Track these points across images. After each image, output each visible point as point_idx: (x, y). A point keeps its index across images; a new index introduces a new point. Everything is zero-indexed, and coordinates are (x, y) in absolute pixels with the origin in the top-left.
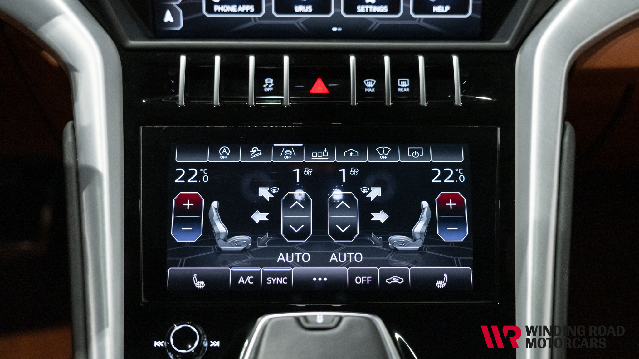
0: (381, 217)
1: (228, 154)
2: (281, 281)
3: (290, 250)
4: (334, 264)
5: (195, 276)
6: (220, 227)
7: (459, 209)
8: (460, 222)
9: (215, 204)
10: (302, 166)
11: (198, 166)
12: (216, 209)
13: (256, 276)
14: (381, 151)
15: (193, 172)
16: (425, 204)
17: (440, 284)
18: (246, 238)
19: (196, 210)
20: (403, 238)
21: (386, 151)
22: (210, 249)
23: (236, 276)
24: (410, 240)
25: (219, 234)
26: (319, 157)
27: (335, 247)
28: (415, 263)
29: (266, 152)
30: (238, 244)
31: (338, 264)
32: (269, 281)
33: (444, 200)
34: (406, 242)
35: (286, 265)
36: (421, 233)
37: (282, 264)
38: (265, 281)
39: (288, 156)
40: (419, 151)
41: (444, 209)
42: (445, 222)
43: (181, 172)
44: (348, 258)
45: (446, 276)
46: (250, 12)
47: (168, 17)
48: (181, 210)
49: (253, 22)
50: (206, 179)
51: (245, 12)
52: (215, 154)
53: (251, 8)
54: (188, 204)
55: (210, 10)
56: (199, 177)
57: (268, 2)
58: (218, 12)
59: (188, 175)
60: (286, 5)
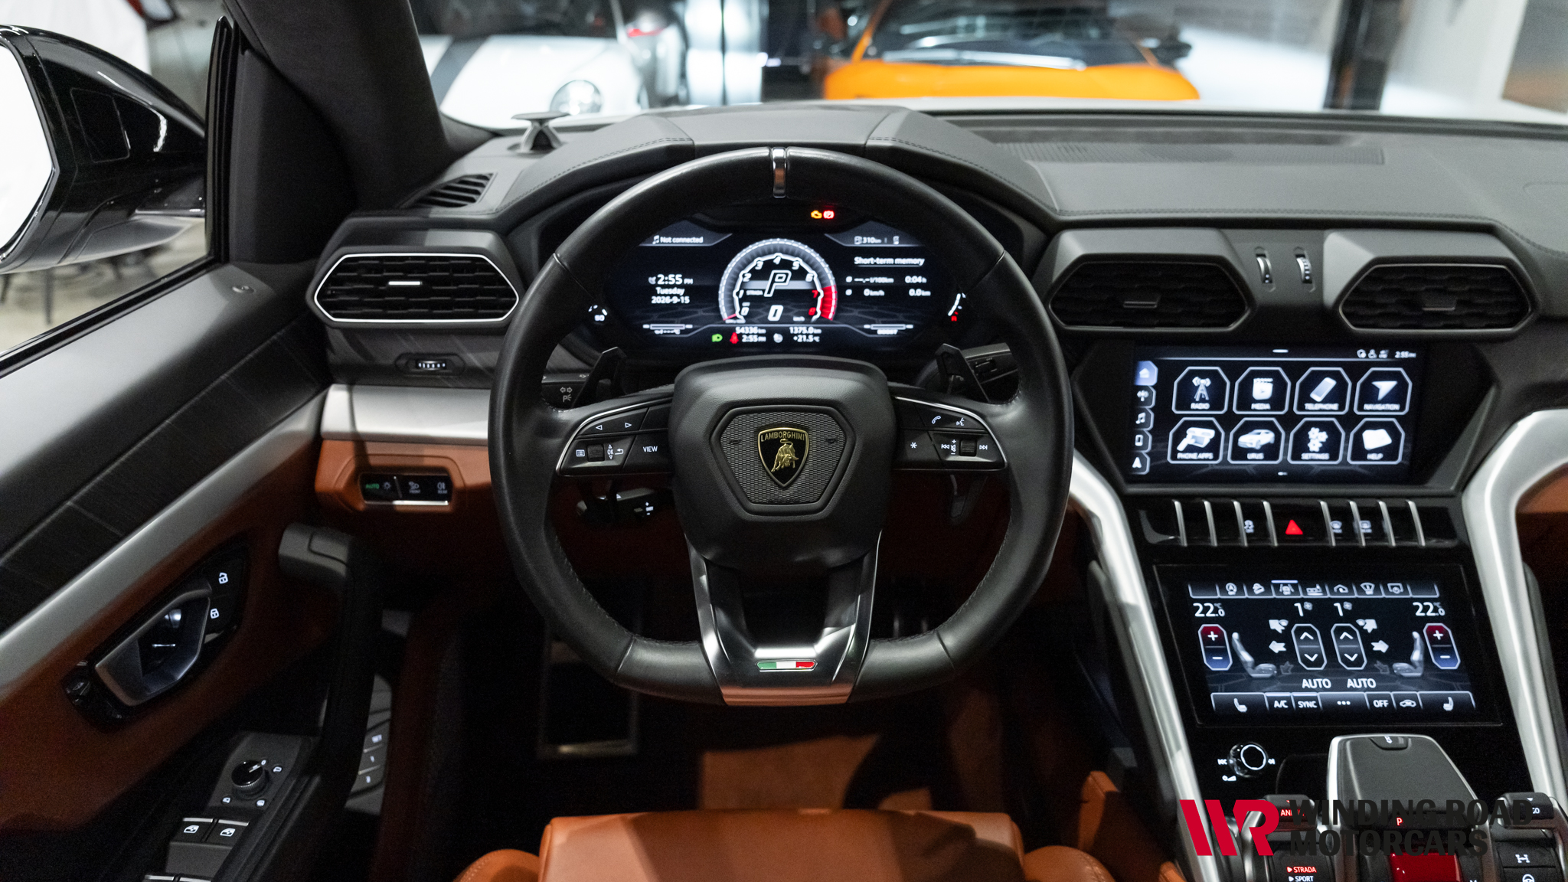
0: (1381, 646)
1: (1235, 590)
2: (1311, 705)
3: (1312, 676)
4: (1352, 689)
5: (1236, 701)
6: (1246, 657)
7: (1446, 639)
8: (1450, 651)
9: (1235, 636)
10: (1302, 601)
11: (1212, 601)
12: (1238, 640)
13: (1288, 699)
14: (1365, 586)
15: (1209, 608)
16: (1416, 635)
17: (1448, 707)
18: (1269, 666)
19: (1220, 640)
20: (1405, 665)
21: (1370, 587)
22: (1241, 677)
23: (1272, 700)
24: (1411, 668)
25: (1246, 662)
26: (1315, 592)
27: (1351, 674)
28: (1422, 689)
29: (1267, 586)
30: (1266, 671)
31: (1356, 690)
32: (1302, 704)
33: (1431, 630)
34: (1408, 669)
35: (1311, 690)
36: (1419, 662)
37: (1307, 690)
38: (1297, 705)
39: (1287, 591)
40: (1398, 587)
41: (1433, 640)
42: (1438, 652)
43: (1198, 608)
44: (1363, 684)
45: (1450, 699)
46: (1208, 460)
47: (1137, 464)
48: (1207, 641)
49: (1210, 468)
50: (1222, 613)
51: (1205, 460)
52: (1224, 591)
53: (1210, 455)
54: (1213, 636)
55: (1174, 457)
56: (1216, 611)
57: (1226, 451)
58: (1181, 460)
59: (1206, 610)
60: (1240, 453)
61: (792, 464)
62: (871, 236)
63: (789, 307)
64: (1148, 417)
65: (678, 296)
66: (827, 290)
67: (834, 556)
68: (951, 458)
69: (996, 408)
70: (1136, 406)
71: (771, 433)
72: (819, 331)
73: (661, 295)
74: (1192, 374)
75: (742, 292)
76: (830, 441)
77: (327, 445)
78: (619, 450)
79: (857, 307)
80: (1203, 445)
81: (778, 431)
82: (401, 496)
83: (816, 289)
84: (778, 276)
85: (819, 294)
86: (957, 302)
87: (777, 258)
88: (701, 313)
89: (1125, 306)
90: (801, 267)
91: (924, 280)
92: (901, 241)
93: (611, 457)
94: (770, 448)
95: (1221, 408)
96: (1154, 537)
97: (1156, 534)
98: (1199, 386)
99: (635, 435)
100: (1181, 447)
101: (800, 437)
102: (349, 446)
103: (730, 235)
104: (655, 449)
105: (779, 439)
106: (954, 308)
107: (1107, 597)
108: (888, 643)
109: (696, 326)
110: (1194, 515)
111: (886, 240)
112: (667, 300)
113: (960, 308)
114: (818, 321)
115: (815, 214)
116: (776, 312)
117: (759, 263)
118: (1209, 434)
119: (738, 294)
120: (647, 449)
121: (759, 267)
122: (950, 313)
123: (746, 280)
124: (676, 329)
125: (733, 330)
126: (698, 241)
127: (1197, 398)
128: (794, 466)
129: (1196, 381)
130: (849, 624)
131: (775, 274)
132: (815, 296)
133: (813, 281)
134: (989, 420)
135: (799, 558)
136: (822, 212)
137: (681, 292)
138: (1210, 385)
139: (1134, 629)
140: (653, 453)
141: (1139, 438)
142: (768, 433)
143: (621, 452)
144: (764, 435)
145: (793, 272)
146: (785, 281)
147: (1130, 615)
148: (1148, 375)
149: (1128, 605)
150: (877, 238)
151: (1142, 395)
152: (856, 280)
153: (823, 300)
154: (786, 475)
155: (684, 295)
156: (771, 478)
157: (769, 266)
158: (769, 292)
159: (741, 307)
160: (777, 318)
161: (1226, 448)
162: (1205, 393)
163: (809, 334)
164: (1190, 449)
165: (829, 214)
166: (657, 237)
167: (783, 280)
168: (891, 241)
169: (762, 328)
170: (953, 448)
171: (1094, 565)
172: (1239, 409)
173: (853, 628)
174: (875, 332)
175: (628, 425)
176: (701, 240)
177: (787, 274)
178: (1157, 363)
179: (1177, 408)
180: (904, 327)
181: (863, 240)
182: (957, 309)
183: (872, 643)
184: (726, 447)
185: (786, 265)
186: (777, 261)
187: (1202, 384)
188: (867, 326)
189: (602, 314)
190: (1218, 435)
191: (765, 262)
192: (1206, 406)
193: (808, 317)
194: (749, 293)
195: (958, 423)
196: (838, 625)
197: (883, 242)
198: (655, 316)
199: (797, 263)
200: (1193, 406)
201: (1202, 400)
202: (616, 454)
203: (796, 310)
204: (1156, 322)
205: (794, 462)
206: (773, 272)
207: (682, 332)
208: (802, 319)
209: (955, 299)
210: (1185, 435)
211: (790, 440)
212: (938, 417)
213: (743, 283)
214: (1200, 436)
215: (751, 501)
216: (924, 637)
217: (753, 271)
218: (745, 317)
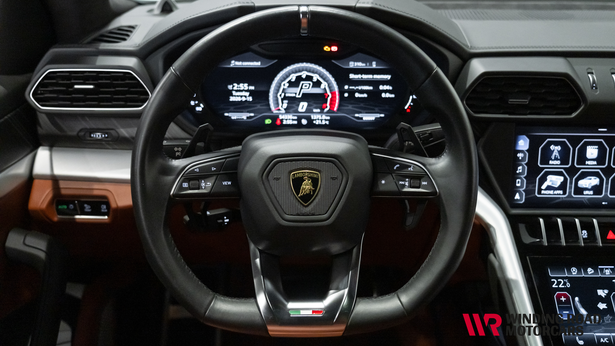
1: (576, 272)
6: (583, 312)
9: (577, 299)
11: (563, 278)
12: (578, 302)
13: (609, 338)
15: (561, 282)
19: (568, 302)
23: (599, 338)
25: (583, 314)
29: (595, 270)
39: (608, 272)
43: (554, 282)
46: (560, 194)
47: (517, 197)
48: (560, 302)
49: (561, 200)
50: (568, 285)
51: (558, 194)
52: (569, 272)
53: (561, 192)
54: (563, 299)
55: (539, 193)
56: (565, 284)
57: (570, 189)
58: (543, 194)
59: (559, 283)
60: (579, 191)
61: (310, 192)
62: (359, 62)
63: (311, 103)
64: (523, 169)
65: (246, 97)
66: (333, 94)
67: (336, 248)
68: (406, 190)
69: (432, 160)
70: (516, 162)
71: (299, 173)
72: (328, 118)
73: (235, 96)
74: (550, 143)
75: (283, 95)
76: (333, 179)
77: (36, 182)
78: (208, 183)
79: (351, 104)
80: (556, 186)
81: (303, 173)
82: (79, 213)
83: (326, 93)
84: (304, 85)
85: (328, 96)
86: (410, 101)
87: (304, 74)
88: (259, 106)
89: (509, 103)
90: (318, 80)
91: (391, 88)
92: (377, 65)
93: (203, 187)
94: (298, 182)
95: (568, 164)
96: (528, 239)
97: (529, 237)
98: (554, 150)
99: (218, 174)
100: (544, 187)
101: (315, 176)
102: (49, 183)
103: (276, 61)
104: (230, 183)
105: (303, 177)
106: (408, 104)
107: (499, 275)
108: (367, 300)
109: (256, 115)
110: (552, 227)
111: (368, 64)
112: (239, 99)
113: (412, 104)
114: (328, 112)
115: (327, 48)
116: (303, 106)
117: (293, 77)
118: (560, 179)
119: (280, 95)
120: (225, 183)
121: (293, 80)
122: (406, 107)
123: (286, 87)
124: (244, 116)
125: (278, 117)
126: (257, 64)
127: (553, 158)
128: (312, 193)
129: (552, 147)
130: (345, 288)
131: (303, 84)
132: (326, 97)
133: (325, 88)
134: (428, 167)
135: (315, 249)
136: (330, 47)
137: (247, 94)
138: (560, 150)
139: (515, 294)
140: (228, 185)
141: (519, 182)
142: (296, 173)
143: (209, 184)
144: (294, 174)
145: (313, 82)
146: (309, 88)
147: (513, 286)
148: (523, 144)
149: (513, 280)
150: (363, 62)
151: (520, 155)
152: (351, 87)
153: (331, 99)
154: (307, 198)
155: (249, 96)
156: (298, 200)
157: (299, 79)
158: (299, 95)
159: (283, 103)
160: (304, 110)
161: (570, 188)
162: (557, 154)
163: (323, 119)
164: (549, 188)
165: (334, 49)
166: (233, 62)
167: (307, 87)
168: (371, 65)
169: (295, 116)
170: (407, 184)
171: (491, 256)
172: (578, 164)
173: (346, 291)
174: (362, 118)
175: (213, 169)
176: (259, 64)
177: (310, 84)
178: (528, 137)
179: (541, 164)
180: (379, 116)
181: (354, 64)
182: (410, 105)
183: (358, 300)
184: (272, 182)
185: (309, 78)
186: (304, 76)
187: (556, 149)
188: (357, 115)
189: (200, 106)
190: (566, 179)
191: (297, 77)
192: (558, 162)
193: (322, 109)
194: (287, 95)
195: (409, 169)
196: (338, 289)
197: (366, 65)
198: (232, 108)
199: (316, 77)
200: (551, 162)
201: (556, 159)
202: (206, 186)
203: (315, 105)
204: (528, 112)
205: (312, 191)
206: (302, 83)
207: (248, 118)
208: (319, 110)
209: (409, 99)
210: (546, 180)
211: (309, 177)
212: (398, 166)
213: (284, 89)
214: (555, 180)
215: (286, 214)
216: (389, 296)
217: (289, 82)
218: (285, 109)
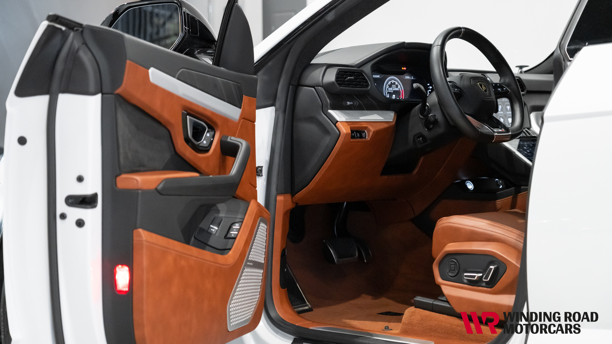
61: (485, 89)
62: (408, 76)
66: (402, 91)
82: (356, 137)
83: (400, 90)
101: (484, 84)
103: (384, 75)
105: (481, 85)
106: (428, 94)
115: (402, 68)
116: (394, 97)
117: (389, 83)
119: (387, 91)
132: (400, 92)
133: (399, 88)
144: (479, 84)
145: (396, 86)
153: (402, 94)
156: (484, 92)
158: (392, 91)
159: (388, 95)
165: (405, 68)
167: (394, 88)
168: (412, 78)
176: (379, 76)
186: (393, 82)
191: (391, 83)
194: (389, 91)
199: (396, 83)
203: (397, 96)
206: (392, 85)
208: (399, 99)
213: (387, 88)
215: (483, 96)
217: (389, 85)
218: (388, 98)
